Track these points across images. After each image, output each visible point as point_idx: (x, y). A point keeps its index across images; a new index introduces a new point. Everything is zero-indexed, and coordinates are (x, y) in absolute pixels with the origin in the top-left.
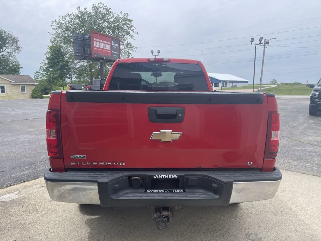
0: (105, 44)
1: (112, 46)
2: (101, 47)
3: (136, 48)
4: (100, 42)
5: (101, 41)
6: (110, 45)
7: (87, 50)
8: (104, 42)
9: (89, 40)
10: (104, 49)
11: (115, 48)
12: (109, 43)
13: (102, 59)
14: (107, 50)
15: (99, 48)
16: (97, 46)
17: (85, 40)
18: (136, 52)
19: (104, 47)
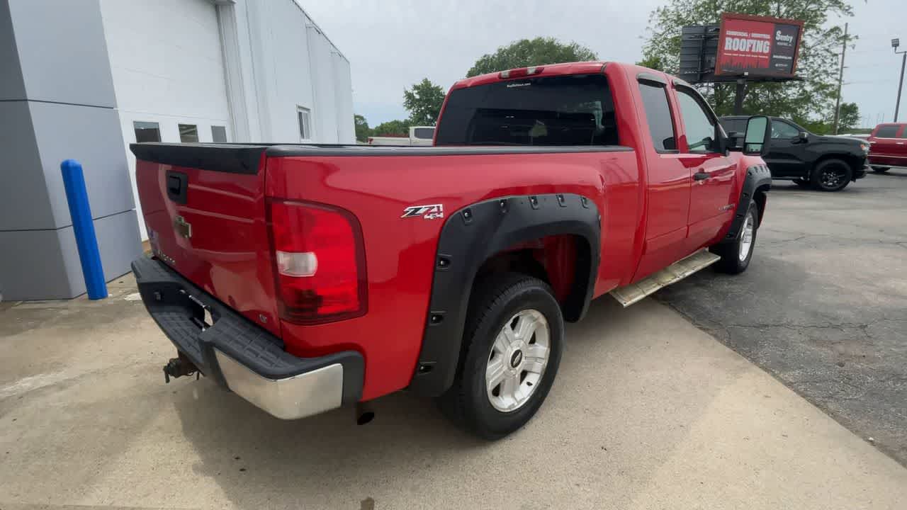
0: (755, 41)
1: (774, 41)
2: (742, 50)
3: (857, 37)
4: (740, 38)
5: (745, 34)
6: (768, 40)
7: (710, 61)
8: (754, 35)
9: (715, 36)
10: (750, 52)
11: (783, 46)
12: (768, 37)
13: (741, 76)
14: (758, 54)
15: (738, 52)
16: (734, 46)
17: (708, 38)
18: (853, 48)
19: (751, 48)
